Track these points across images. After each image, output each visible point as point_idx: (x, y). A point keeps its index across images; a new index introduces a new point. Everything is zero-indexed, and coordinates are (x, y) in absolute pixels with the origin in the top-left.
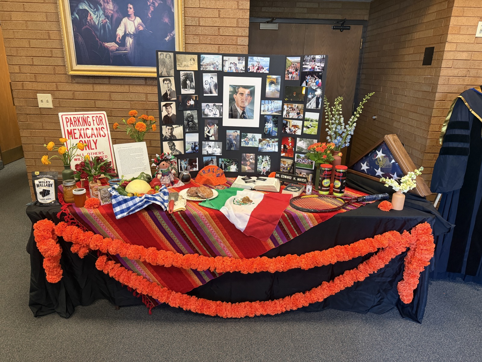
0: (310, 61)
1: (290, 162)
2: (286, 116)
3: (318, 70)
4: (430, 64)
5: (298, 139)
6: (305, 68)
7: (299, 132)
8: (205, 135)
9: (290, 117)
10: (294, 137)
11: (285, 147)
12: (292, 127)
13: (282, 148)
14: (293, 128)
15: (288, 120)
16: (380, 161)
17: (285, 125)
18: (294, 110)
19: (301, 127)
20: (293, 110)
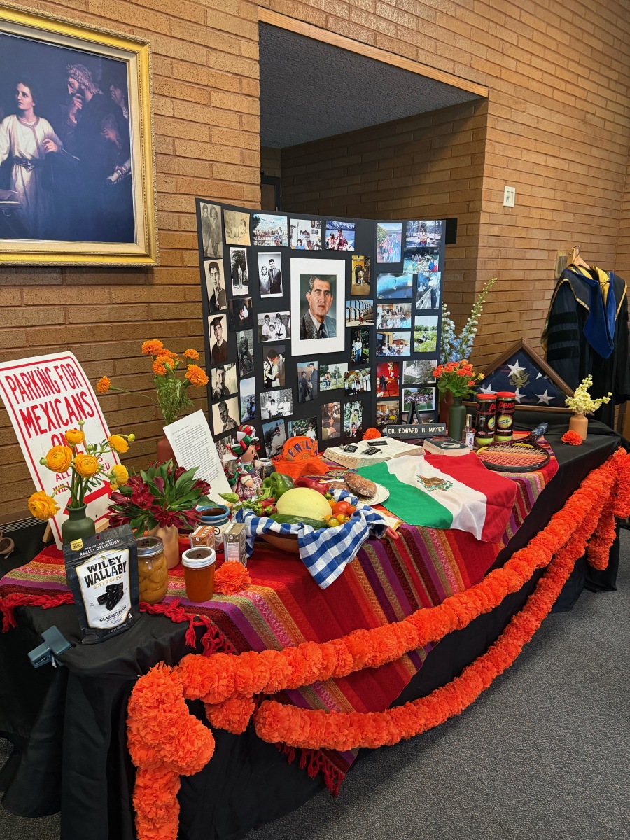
0: (419, 230)
1: (392, 404)
2: (382, 326)
3: (432, 245)
4: (455, 242)
5: (405, 363)
6: (410, 242)
7: (406, 352)
8: (265, 379)
9: (390, 327)
10: (398, 362)
11: (382, 380)
12: (393, 343)
13: (378, 383)
14: (395, 345)
15: (386, 333)
16: (517, 379)
17: (382, 343)
18: (396, 314)
19: (408, 342)
20: (394, 314)
